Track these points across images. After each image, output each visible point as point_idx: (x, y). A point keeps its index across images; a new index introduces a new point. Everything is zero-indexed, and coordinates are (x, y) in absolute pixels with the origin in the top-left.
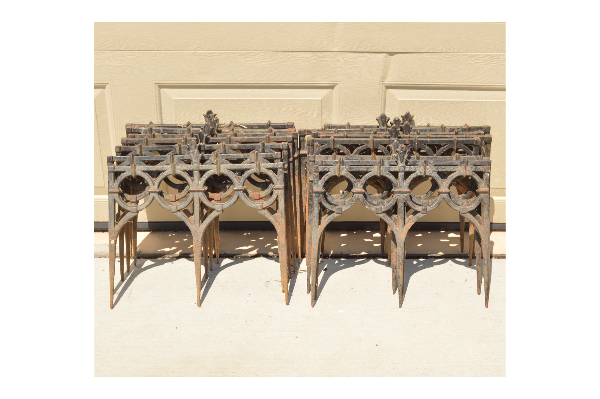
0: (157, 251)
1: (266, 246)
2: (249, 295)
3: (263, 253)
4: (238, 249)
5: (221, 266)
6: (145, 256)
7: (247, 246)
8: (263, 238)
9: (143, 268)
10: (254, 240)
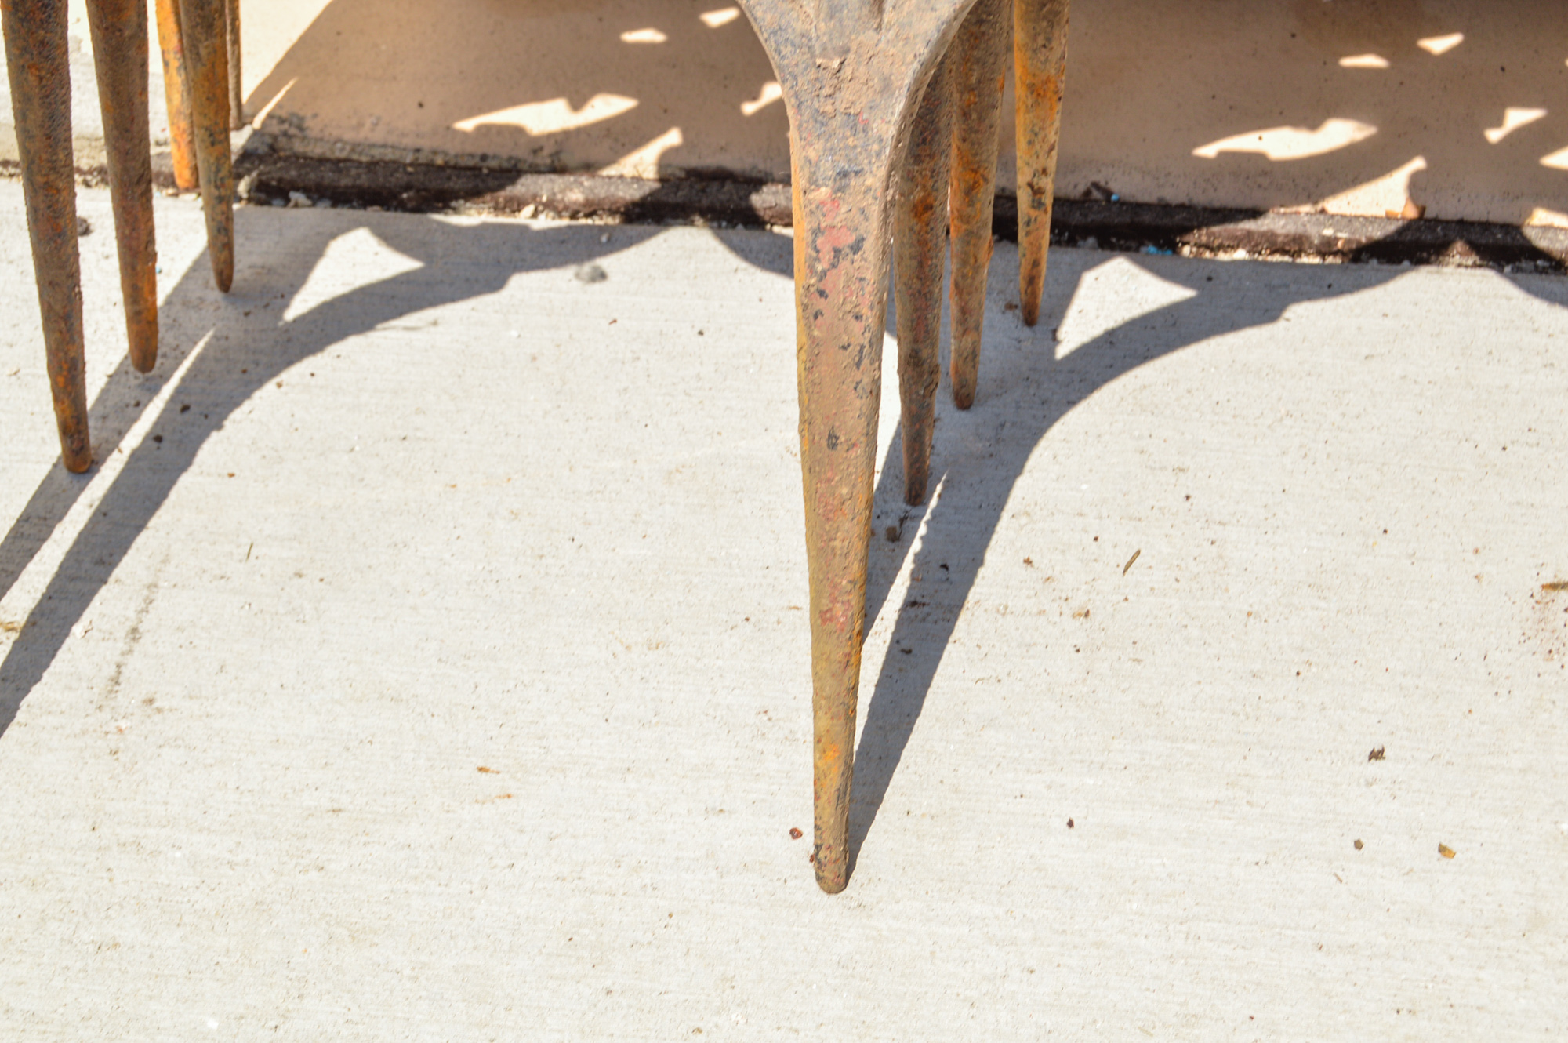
0: (448, 128)
1: (1494, 135)
2: (1377, 755)
3: (1475, 210)
4: (1223, 155)
5: (1062, 351)
6: (328, 176)
7: (1313, 123)
8: (1453, 40)
9: (300, 320)
10: (1371, 61)
